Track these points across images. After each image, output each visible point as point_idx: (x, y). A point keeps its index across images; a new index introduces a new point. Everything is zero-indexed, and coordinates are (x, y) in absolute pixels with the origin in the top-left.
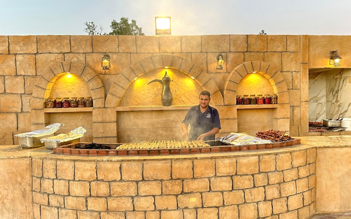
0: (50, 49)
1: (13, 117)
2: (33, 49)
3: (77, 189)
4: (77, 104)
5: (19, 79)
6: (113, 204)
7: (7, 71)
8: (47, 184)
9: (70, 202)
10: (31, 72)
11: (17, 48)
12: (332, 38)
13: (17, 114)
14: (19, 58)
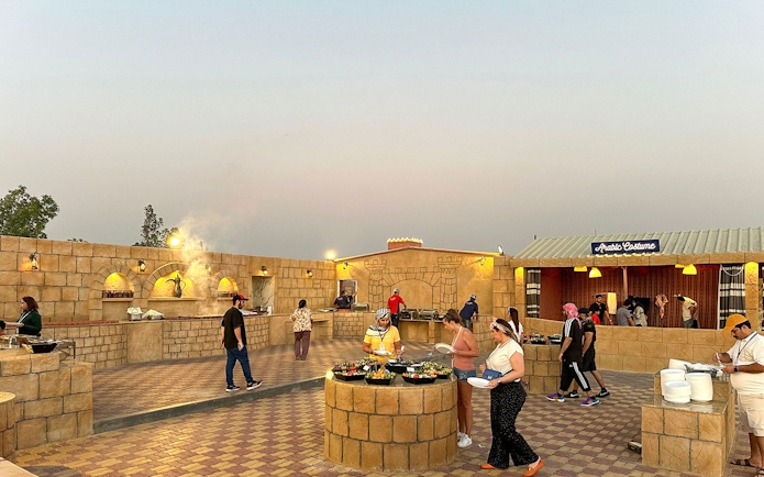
0: (102, 254)
1: (71, 304)
2: (90, 253)
3: (192, 334)
4: (122, 295)
5: (78, 275)
6: (208, 339)
7: (69, 269)
8: (173, 334)
9: (188, 340)
10: (87, 271)
11: (78, 252)
12: (263, 258)
13: (74, 302)
14: (80, 259)
